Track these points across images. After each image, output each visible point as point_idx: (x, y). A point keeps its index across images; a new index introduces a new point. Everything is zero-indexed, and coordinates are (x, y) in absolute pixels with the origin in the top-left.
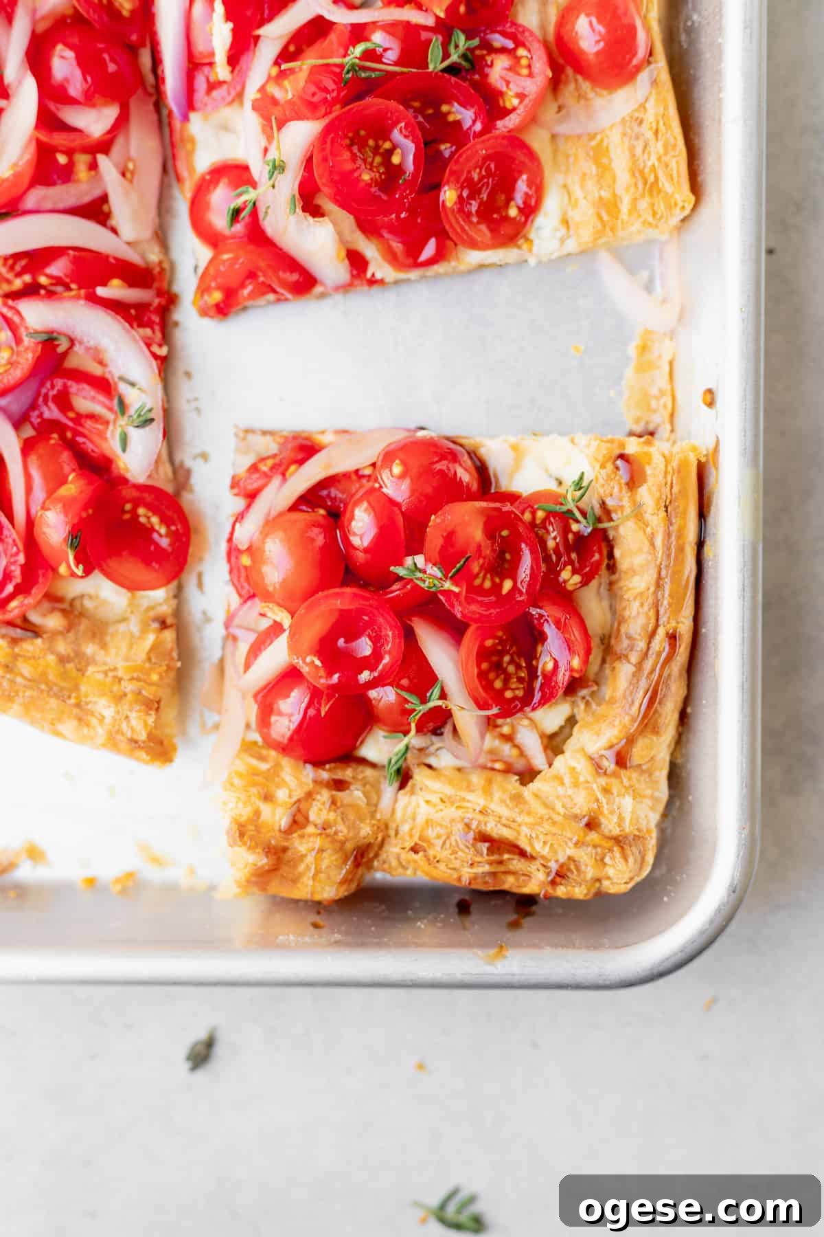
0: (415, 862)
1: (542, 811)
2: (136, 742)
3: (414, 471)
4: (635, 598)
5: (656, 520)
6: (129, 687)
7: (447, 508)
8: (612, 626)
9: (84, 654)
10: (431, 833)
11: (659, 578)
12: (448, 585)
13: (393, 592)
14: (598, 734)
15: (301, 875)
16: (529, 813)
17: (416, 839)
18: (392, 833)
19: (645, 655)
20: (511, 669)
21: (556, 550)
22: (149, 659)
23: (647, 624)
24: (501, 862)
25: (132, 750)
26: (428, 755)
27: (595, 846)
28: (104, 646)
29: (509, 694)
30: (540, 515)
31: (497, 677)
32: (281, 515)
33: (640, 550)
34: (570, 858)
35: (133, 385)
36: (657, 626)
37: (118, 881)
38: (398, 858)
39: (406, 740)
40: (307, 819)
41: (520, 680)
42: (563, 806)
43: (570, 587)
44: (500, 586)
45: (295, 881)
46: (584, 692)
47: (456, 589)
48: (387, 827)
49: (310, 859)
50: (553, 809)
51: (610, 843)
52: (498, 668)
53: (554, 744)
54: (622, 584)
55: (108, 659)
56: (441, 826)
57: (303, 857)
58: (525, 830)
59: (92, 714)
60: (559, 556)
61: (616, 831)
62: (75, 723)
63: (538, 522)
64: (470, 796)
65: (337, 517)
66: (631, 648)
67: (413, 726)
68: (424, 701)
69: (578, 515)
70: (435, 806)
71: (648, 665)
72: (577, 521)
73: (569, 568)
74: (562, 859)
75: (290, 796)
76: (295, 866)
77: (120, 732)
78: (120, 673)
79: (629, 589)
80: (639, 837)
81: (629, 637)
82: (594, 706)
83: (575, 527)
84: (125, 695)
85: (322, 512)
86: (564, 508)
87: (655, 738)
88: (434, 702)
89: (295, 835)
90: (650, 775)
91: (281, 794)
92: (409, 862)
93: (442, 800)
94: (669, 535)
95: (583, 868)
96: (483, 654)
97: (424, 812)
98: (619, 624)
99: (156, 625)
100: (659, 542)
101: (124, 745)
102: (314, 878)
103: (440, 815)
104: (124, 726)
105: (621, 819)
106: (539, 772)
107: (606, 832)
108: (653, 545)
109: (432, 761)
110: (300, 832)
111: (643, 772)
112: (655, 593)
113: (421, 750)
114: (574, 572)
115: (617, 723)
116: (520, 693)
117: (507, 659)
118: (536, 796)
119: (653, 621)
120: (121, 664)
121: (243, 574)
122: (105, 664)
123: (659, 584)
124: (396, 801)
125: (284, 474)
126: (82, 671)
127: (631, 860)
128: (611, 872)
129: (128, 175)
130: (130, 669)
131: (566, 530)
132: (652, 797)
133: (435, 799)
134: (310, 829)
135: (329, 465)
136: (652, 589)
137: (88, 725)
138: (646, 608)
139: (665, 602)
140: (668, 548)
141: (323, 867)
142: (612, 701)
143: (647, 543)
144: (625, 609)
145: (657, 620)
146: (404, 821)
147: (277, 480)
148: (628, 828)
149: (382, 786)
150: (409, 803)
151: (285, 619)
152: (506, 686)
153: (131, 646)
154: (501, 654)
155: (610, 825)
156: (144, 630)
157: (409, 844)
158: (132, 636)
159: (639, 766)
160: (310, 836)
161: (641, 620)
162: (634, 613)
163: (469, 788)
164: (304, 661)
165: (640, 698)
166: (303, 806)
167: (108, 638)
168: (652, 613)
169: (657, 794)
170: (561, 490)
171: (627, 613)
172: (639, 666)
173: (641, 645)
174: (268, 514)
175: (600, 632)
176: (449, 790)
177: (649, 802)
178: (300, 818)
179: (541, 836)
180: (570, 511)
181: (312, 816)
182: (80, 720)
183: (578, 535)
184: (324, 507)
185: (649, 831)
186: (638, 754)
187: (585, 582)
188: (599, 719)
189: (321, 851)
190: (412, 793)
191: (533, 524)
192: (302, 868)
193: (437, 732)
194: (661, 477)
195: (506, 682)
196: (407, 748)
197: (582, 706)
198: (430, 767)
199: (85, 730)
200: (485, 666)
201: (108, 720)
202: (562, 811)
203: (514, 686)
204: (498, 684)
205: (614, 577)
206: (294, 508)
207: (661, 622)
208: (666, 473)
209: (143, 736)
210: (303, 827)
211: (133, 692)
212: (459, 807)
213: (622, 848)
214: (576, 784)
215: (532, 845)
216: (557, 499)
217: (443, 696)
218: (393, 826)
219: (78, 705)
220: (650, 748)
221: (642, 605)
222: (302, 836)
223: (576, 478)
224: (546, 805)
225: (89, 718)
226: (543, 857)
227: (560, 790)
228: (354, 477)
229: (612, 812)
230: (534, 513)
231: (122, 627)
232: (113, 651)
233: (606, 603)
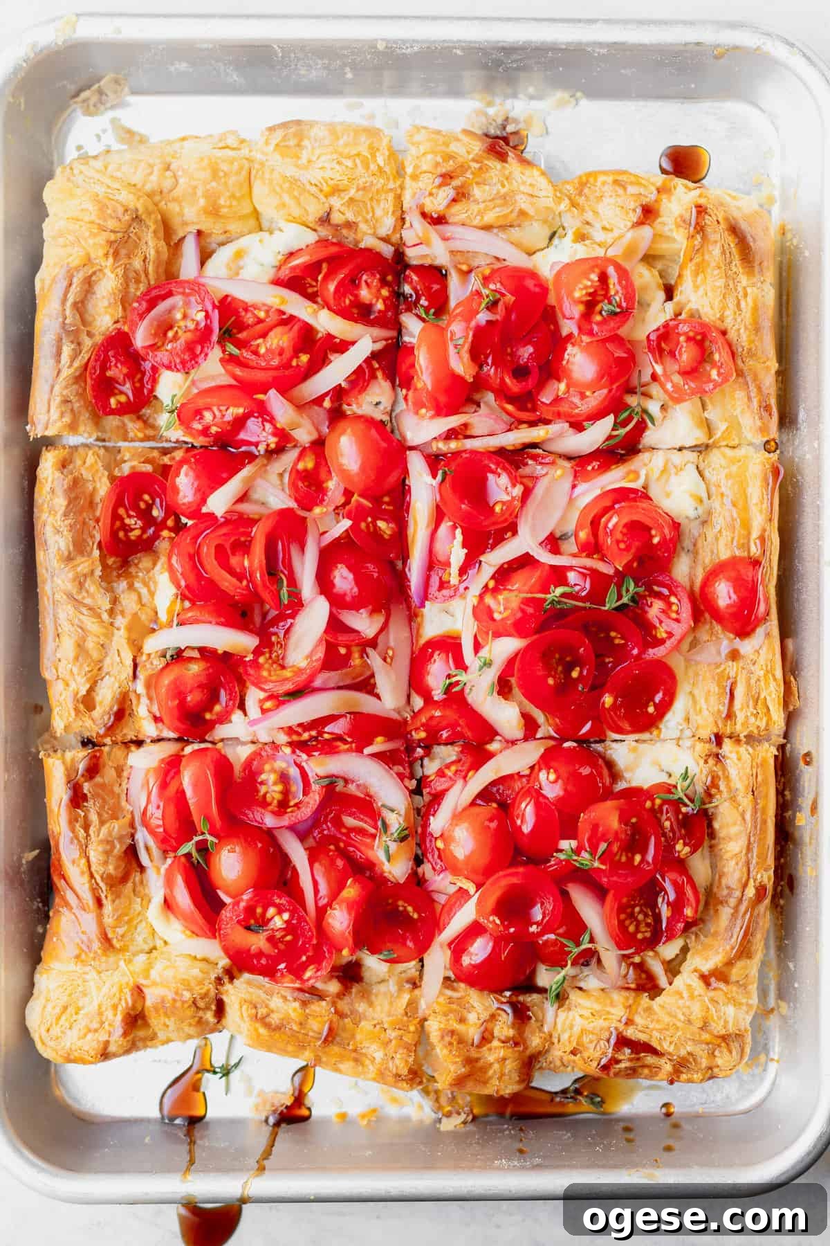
0: (574, 1062)
1: (667, 1019)
2: (400, 1076)
3: (565, 775)
4: (732, 858)
5: (746, 801)
6: (393, 1034)
7: (591, 808)
8: (713, 879)
9: (357, 1011)
10: (585, 1040)
11: (749, 843)
12: (596, 864)
13: (551, 866)
14: (707, 960)
15: (491, 1078)
16: (658, 1021)
17: (574, 1044)
18: (555, 1041)
19: (740, 901)
20: (641, 917)
21: (672, 829)
22: (406, 1014)
23: (741, 878)
24: (638, 1059)
25: (396, 1082)
26: (580, 980)
27: (708, 1044)
28: (371, 1004)
29: (640, 936)
30: (658, 802)
31: (631, 923)
32: (464, 810)
33: (735, 824)
34: (690, 1054)
35: (393, 811)
36: (749, 878)
37: (363, 1116)
38: (561, 1059)
39: (563, 973)
40: (492, 1034)
41: (648, 925)
42: (683, 1014)
43: (682, 855)
44: (632, 859)
45: (485, 1083)
46: (694, 929)
47: (603, 867)
48: (551, 1036)
49: (496, 1066)
50: (675, 1017)
51: (719, 1041)
52: (632, 916)
53: (673, 968)
54: (721, 846)
55: (376, 1016)
56: (593, 1033)
57: (491, 1065)
58: (656, 1034)
59: (365, 1055)
60: (674, 833)
61: (723, 1032)
62: (352, 1064)
63: (656, 807)
64: (612, 1010)
65: (506, 809)
66: (729, 895)
67: (569, 962)
68: (578, 944)
69: (686, 800)
70: (587, 1019)
71: (743, 908)
72: (686, 805)
73: (681, 841)
74: (683, 1053)
75: (479, 1019)
76: (486, 1072)
77: (387, 1068)
78: (386, 1026)
79: (727, 852)
80: (739, 1035)
81: (728, 888)
82: (702, 937)
83: (684, 809)
84: (391, 1041)
85: (494, 805)
86: (676, 797)
87: (748, 961)
88: (585, 945)
89: (485, 1048)
90: (745, 988)
91: (472, 1017)
92: (569, 1062)
93: (592, 1014)
94: (755, 811)
95: (699, 1059)
96: (621, 909)
97: (579, 1023)
98: (720, 877)
99: (408, 986)
100: (748, 816)
101: (391, 1079)
102: (500, 1079)
103: (592, 1025)
104: (390, 1064)
105: (726, 1022)
106: (664, 990)
107: (715, 1033)
108: (744, 819)
109: (582, 984)
110: (489, 1046)
111: (741, 986)
112: (747, 854)
113: (574, 977)
114: (685, 844)
115: (721, 950)
116: (648, 935)
117: (637, 909)
118: (662, 1007)
119: (745, 875)
120: (386, 1019)
121: (436, 853)
122: (373, 1019)
123: (749, 849)
124: (556, 1016)
125: (465, 778)
126: (357, 1024)
127: (734, 1053)
128: (719, 1061)
129: (389, 660)
130: (392, 1023)
131: (678, 811)
132: (748, 1005)
133: (587, 1013)
134: (495, 1043)
135: (498, 771)
136: (744, 852)
137: (363, 1065)
138: (740, 864)
139: (754, 862)
140: (755, 821)
141: (507, 1071)
142: (716, 934)
143: (740, 818)
144: (724, 866)
145: (749, 875)
146: (564, 1031)
147: (460, 783)
148: (731, 1029)
149: (545, 1006)
150: (567, 1018)
151: (471, 887)
152: (637, 931)
153: (391, 1003)
154: (634, 907)
155: (718, 1028)
156: (400, 989)
157: (569, 1049)
158: (392, 996)
159: (738, 982)
160: (496, 1048)
161: (737, 875)
162: (731, 869)
163: (612, 1005)
164: (488, 920)
165: (738, 934)
166: (490, 1025)
167: (373, 998)
168: (745, 870)
169: (751, 1002)
170: (672, 781)
171: (726, 870)
172: (736, 908)
173: (738, 894)
174: (455, 809)
175: (704, 884)
176: (597, 1007)
177: (744, 1008)
178: (487, 1035)
179: (668, 1038)
180: (680, 798)
181: (496, 1033)
182: (356, 1060)
183: (686, 815)
184: (495, 801)
185: (746, 1030)
186: (735, 973)
187: (693, 852)
188: (706, 947)
189: (504, 1059)
190: (569, 1009)
191: (652, 809)
192: (491, 1072)
193: (587, 964)
194: (748, 770)
195: (637, 926)
196: (564, 978)
197: (693, 937)
198: (580, 989)
199: (360, 1068)
200: (623, 916)
201: (378, 1060)
202: (682, 1018)
203: (643, 930)
204: (632, 929)
205: (713, 842)
206: (473, 804)
207: (751, 875)
208: (752, 767)
209: (405, 1072)
210: (490, 1042)
211: (396, 1038)
212: (605, 1019)
213: (728, 1044)
214: (692, 997)
215: (662, 1046)
216: (669, 789)
217: (592, 940)
218: (555, 1035)
219: (355, 1051)
220: (745, 968)
221: (737, 864)
222: (490, 1049)
223: (683, 771)
224: (670, 1014)
225: (364, 1058)
226: (670, 1054)
227: (681, 1002)
228: (516, 777)
229: (719, 1018)
230: (653, 801)
231: (382, 988)
232: (378, 1008)
233: (707, 862)
